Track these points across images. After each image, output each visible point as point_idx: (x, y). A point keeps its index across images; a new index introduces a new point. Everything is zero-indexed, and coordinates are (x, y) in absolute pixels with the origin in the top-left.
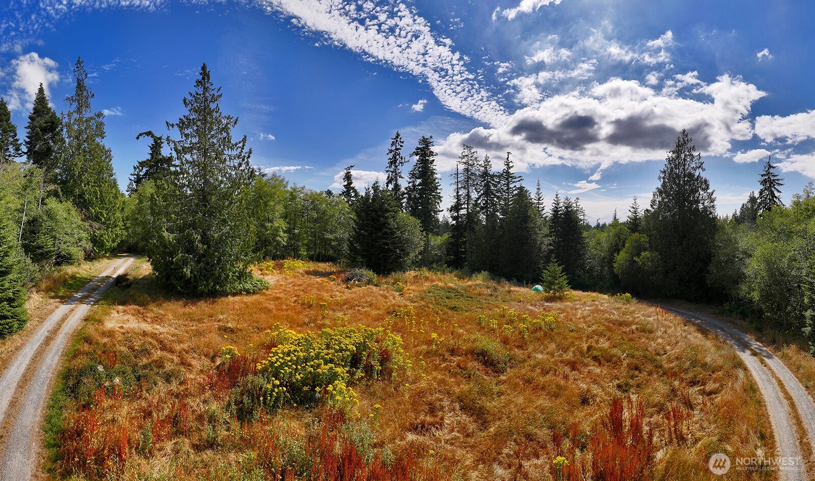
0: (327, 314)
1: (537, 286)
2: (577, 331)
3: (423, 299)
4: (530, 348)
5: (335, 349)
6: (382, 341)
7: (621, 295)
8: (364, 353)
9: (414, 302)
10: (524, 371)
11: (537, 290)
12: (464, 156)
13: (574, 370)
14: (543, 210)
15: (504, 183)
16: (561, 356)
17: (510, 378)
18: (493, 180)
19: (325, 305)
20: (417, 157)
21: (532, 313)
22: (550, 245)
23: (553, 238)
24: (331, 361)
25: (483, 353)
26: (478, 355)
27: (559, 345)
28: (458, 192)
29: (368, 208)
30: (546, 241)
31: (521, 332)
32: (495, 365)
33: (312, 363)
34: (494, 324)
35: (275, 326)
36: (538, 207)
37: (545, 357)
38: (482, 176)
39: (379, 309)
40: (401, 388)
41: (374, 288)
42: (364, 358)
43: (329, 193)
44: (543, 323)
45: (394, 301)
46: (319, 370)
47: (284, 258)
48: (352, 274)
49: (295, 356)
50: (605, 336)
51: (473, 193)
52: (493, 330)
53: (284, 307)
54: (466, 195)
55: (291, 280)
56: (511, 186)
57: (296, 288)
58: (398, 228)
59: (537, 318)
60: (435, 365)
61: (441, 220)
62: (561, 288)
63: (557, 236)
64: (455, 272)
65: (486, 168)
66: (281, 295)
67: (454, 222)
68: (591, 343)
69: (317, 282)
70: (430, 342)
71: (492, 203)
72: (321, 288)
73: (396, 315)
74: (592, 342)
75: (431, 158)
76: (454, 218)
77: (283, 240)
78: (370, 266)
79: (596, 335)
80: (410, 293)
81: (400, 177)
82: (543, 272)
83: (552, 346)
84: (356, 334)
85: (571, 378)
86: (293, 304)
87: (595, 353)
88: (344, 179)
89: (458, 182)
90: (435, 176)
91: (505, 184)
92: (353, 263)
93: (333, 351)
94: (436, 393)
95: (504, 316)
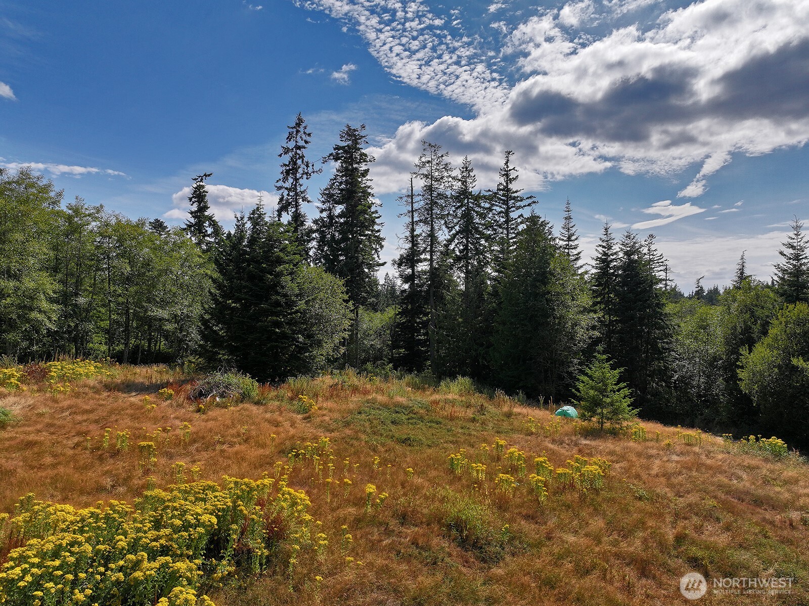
0: (155, 465)
1: (565, 408)
2: (651, 501)
3: (347, 424)
4: (552, 522)
5: (172, 525)
6: (270, 503)
7: (757, 439)
8: (234, 527)
9: (333, 431)
10: (538, 564)
11: (565, 415)
12: (424, 164)
13: (646, 577)
14: (577, 259)
15: (499, 209)
16: (615, 544)
17: (511, 574)
18: (480, 206)
19: (150, 446)
20: (338, 164)
21: (554, 458)
22: (594, 328)
23: (600, 314)
24: (165, 551)
25: (459, 525)
26: (449, 527)
27: (611, 522)
28: (413, 230)
29: (241, 255)
30: (586, 320)
31: (533, 490)
32: (481, 548)
33: (121, 563)
34: (479, 470)
35: (22, 501)
36: (568, 254)
37: (583, 541)
38: (457, 198)
39: (263, 446)
40: (307, 586)
41: (254, 409)
42: (235, 537)
43: (158, 225)
44: (577, 476)
45: (292, 431)
46: (138, 574)
47: (49, 357)
48: (208, 383)
49: (72, 554)
50: (718, 520)
51: (440, 232)
52: (480, 483)
53: (48, 460)
54: (429, 236)
55: (66, 403)
56: (514, 215)
57: (79, 418)
58: (300, 295)
59: (564, 466)
60: (371, 541)
61: (382, 281)
62: (616, 412)
63: (609, 312)
64: (408, 378)
65: (464, 183)
66: (43, 437)
67: (406, 286)
68: (685, 528)
69: (132, 405)
70: (360, 501)
71: (477, 249)
72: (138, 414)
73: (297, 456)
74: (687, 527)
75: (363, 167)
76: (407, 279)
77: (49, 318)
78: (244, 368)
79: (696, 514)
80: (324, 415)
81: (304, 199)
82: (578, 380)
83: (597, 524)
84: (217, 494)
85: (639, 592)
86: (71, 452)
87: (695, 551)
88: (190, 199)
89: (412, 211)
90: (371, 199)
91: (501, 212)
92: (211, 363)
93: (168, 531)
94: (372, 591)
95: (499, 459)
